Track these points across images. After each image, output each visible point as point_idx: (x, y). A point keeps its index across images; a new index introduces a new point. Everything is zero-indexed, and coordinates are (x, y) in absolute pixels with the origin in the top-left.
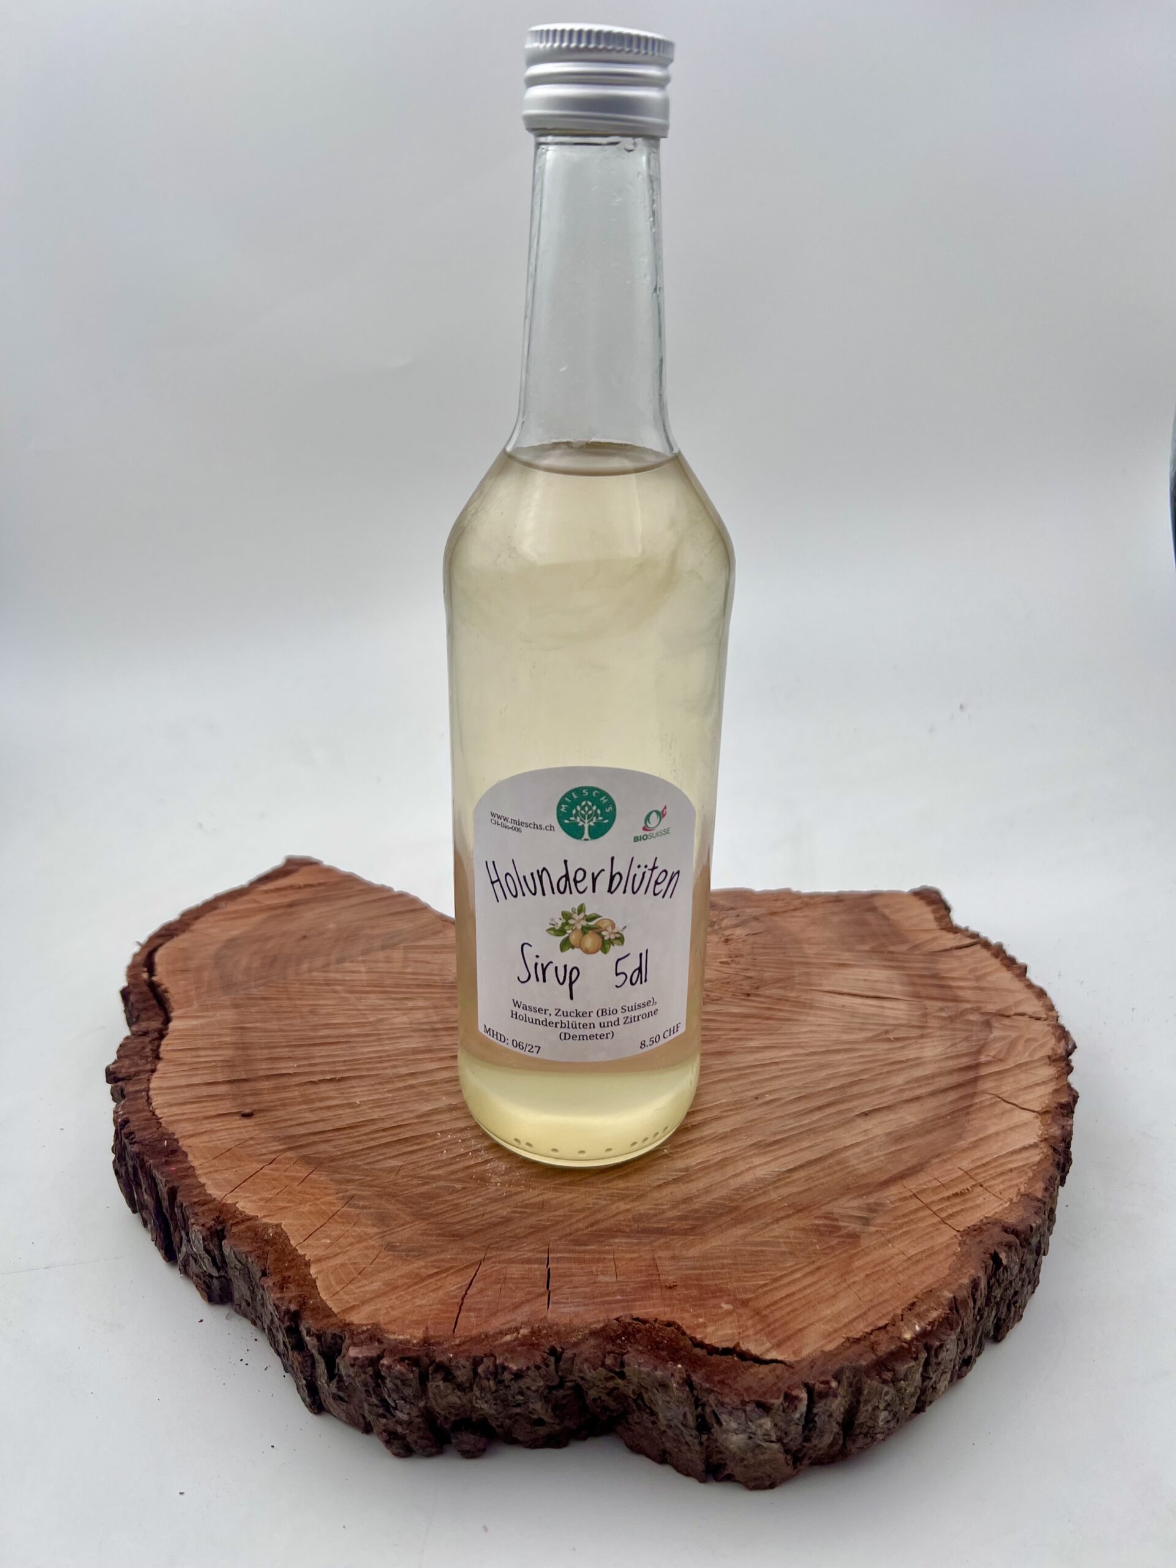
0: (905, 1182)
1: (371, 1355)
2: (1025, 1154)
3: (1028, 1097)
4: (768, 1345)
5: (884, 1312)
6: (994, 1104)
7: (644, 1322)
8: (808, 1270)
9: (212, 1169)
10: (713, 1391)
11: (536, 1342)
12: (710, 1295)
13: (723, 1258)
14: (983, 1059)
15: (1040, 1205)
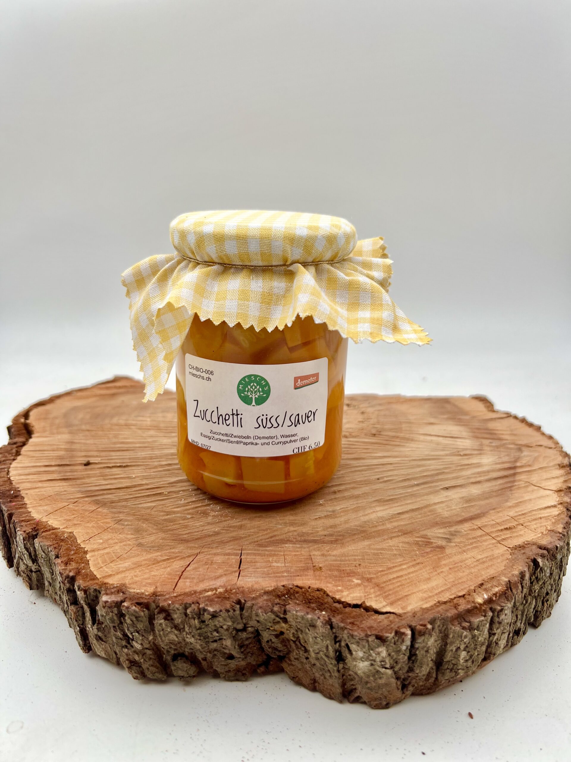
0: (473, 522)
1: (116, 600)
2: (548, 510)
3: (547, 484)
4: (385, 603)
5: (462, 588)
6: (527, 487)
7: (301, 588)
8: (411, 564)
9: (37, 505)
10: (346, 628)
11: (228, 596)
12: (346, 575)
13: (355, 556)
14: (518, 464)
15: (561, 535)
